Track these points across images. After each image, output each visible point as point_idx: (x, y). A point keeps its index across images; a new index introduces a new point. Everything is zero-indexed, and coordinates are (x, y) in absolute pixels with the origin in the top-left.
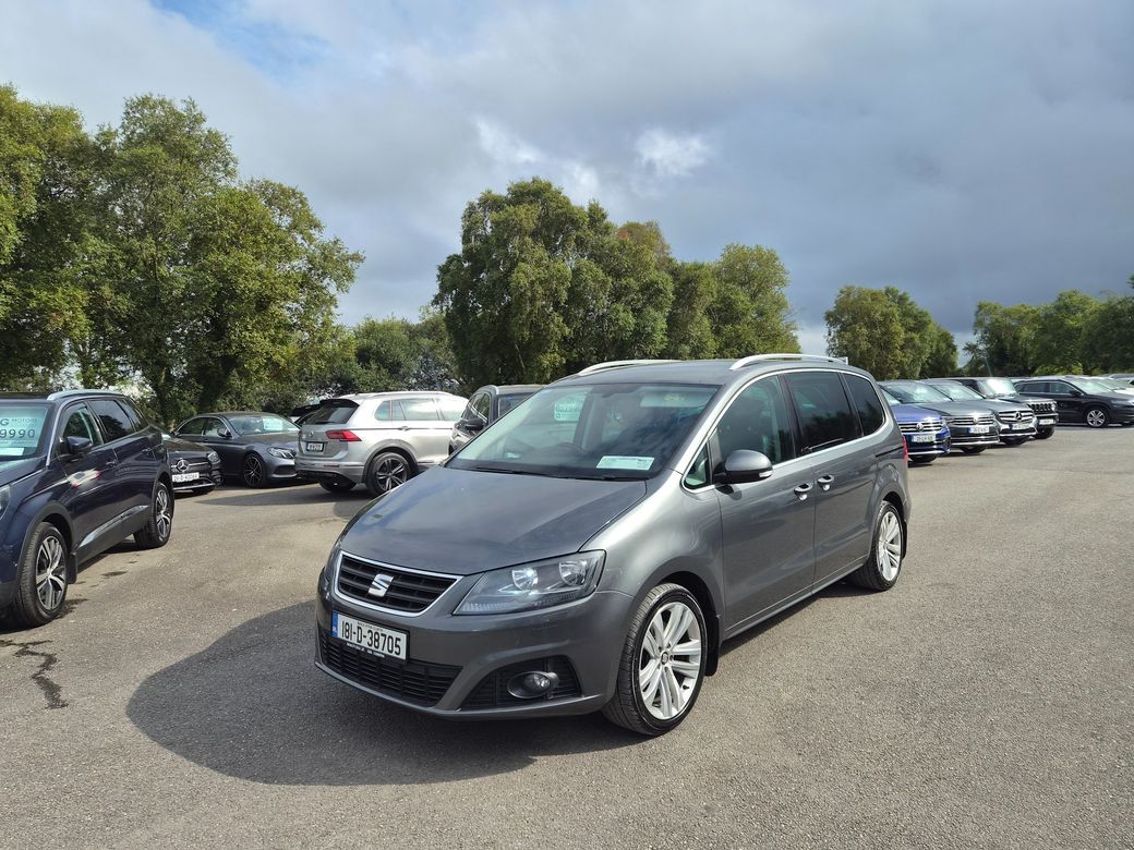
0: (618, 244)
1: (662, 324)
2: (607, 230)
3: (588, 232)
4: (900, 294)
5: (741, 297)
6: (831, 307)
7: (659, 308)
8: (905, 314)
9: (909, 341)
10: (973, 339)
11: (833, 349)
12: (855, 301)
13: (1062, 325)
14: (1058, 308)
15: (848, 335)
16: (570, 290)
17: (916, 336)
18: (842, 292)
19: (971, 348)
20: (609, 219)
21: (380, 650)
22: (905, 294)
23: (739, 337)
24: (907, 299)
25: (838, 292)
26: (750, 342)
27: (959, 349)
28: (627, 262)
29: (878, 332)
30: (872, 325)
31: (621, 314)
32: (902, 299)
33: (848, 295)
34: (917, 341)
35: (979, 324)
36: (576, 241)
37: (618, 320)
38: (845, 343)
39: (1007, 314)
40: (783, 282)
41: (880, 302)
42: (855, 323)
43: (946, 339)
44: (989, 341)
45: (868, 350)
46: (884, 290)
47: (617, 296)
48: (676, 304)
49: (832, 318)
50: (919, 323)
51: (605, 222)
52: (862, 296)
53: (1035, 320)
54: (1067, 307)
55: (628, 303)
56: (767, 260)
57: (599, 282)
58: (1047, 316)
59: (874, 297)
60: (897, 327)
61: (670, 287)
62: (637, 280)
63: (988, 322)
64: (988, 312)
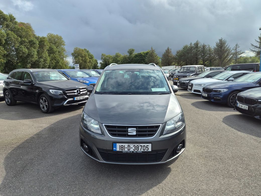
0: (21, 28)
1: (36, 53)
2: (16, 23)
3: (10, 23)
4: (87, 50)
5: (54, 47)
6: (73, 52)
7: (35, 48)
8: (89, 55)
9: (90, 61)
10: (101, 61)
11: (74, 62)
12: (78, 51)
13: (117, 59)
14: (116, 56)
15: (77, 59)
16: (5, 40)
17: (91, 60)
18: (75, 48)
19: (100, 63)
20: (16, 20)
21: (139, 150)
22: (88, 50)
23: (55, 57)
24: (89, 52)
25: (74, 49)
26: (58, 59)
27: (99, 63)
28: (24, 34)
29: (84, 59)
30: (82, 57)
31: (23, 49)
32: (88, 52)
33: (77, 49)
34: (91, 61)
35: (102, 58)
36: (6, 25)
37: (22, 50)
38: (77, 60)
39: (107, 56)
40: (64, 45)
41: (83, 52)
42: (79, 56)
43: (96, 61)
44: (104, 62)
45: (82, 63)
46: (84, 49)
47: (21, 43)
48: (39, 48)
49: (73, 55)
50: (91, 57)
51: (15, 20)
52: (80, 50)
53: (112, 58)
54: (117, 56)
55: (25, 46)
56: (60, 38)
57: (16, 38)
58: (114, 58)
59: (82, 50)
60: (87, 58)
61: (38, 42)
62: (27, 39)
63: (103, 58)
64: (104, 56)
